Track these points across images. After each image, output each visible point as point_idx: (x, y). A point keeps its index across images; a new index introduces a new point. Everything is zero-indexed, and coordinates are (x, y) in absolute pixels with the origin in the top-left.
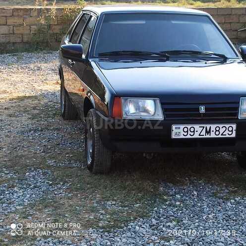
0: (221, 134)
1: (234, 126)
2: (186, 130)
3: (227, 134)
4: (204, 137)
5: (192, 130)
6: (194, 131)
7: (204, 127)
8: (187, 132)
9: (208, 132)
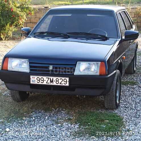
0: (59, 83)
1: (68, 79)
2: (38, 79)
5: (42, 79)
6: (43, 80)
7: (49, 78)
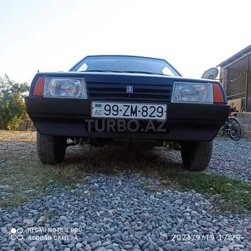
2: (108, 108)
3: (156, 116)
4: (130, 117)
5: (115, 108)
6: (117, 111)
8: (110, 110)
9: (134, 112)
